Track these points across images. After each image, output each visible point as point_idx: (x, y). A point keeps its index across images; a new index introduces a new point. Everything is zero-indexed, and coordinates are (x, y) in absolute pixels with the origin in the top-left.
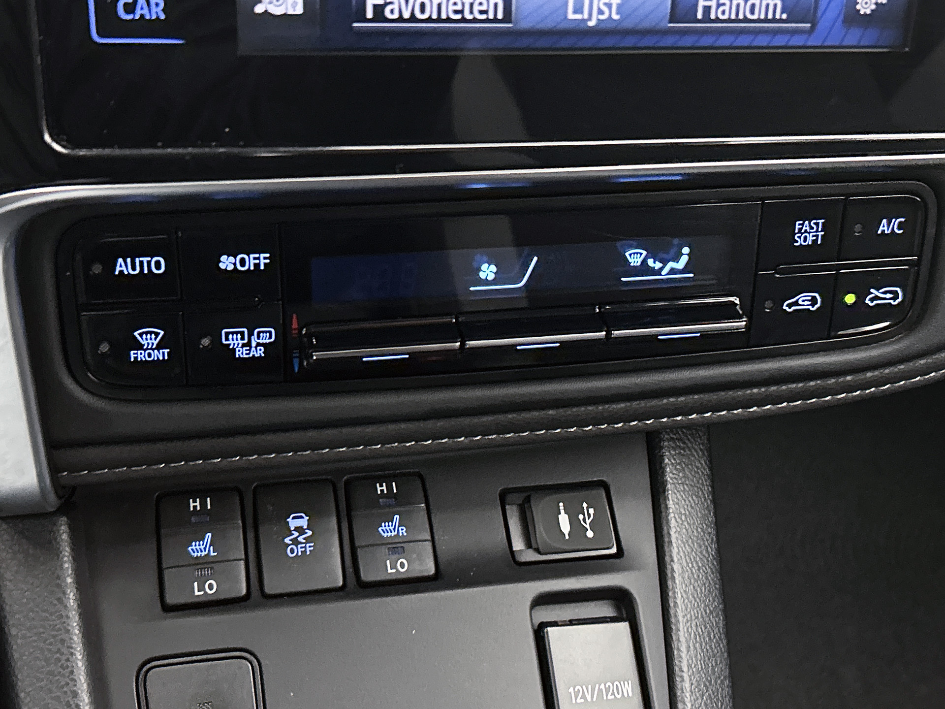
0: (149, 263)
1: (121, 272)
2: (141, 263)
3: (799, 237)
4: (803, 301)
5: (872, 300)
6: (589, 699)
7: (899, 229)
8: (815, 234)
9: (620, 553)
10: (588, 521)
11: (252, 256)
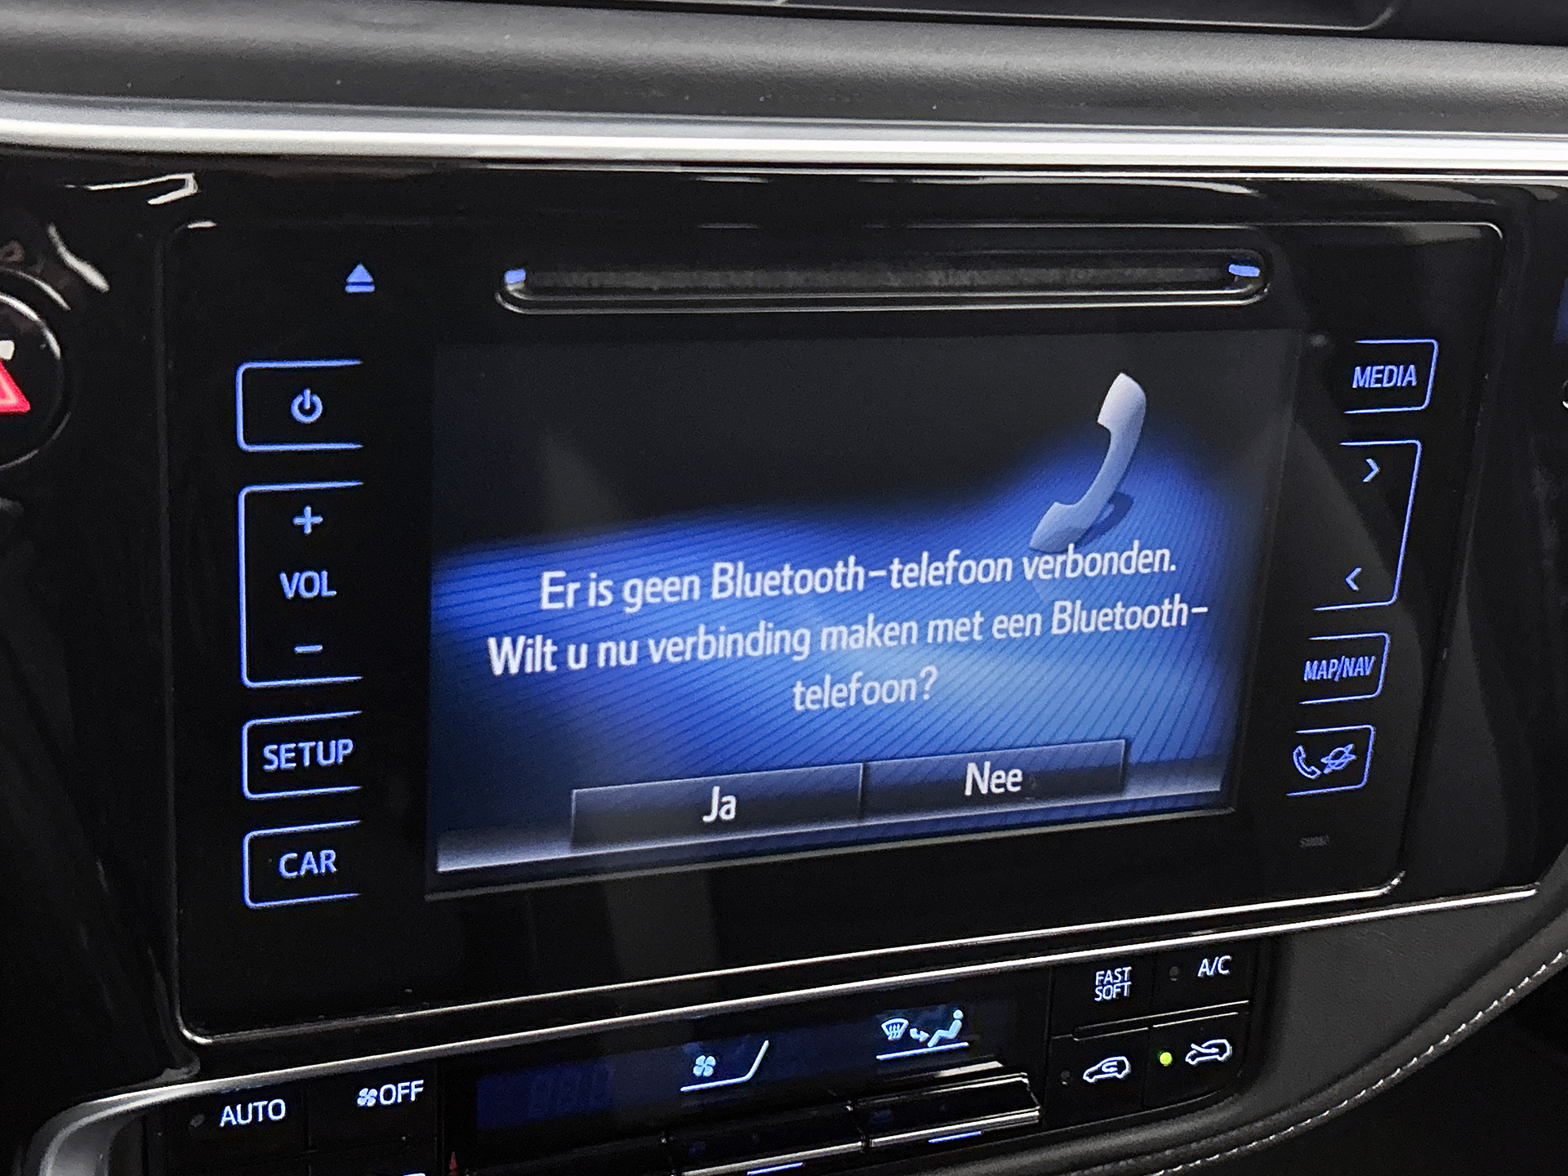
0: (265, 1108)
1: (229, 1123)
2: (255, 1109)
3: (1101, 991)
4: (1109, 1067)
5: (1193, 1058)
7: (1224, 968)
8: (1120, 985)
11: (400, 1085)
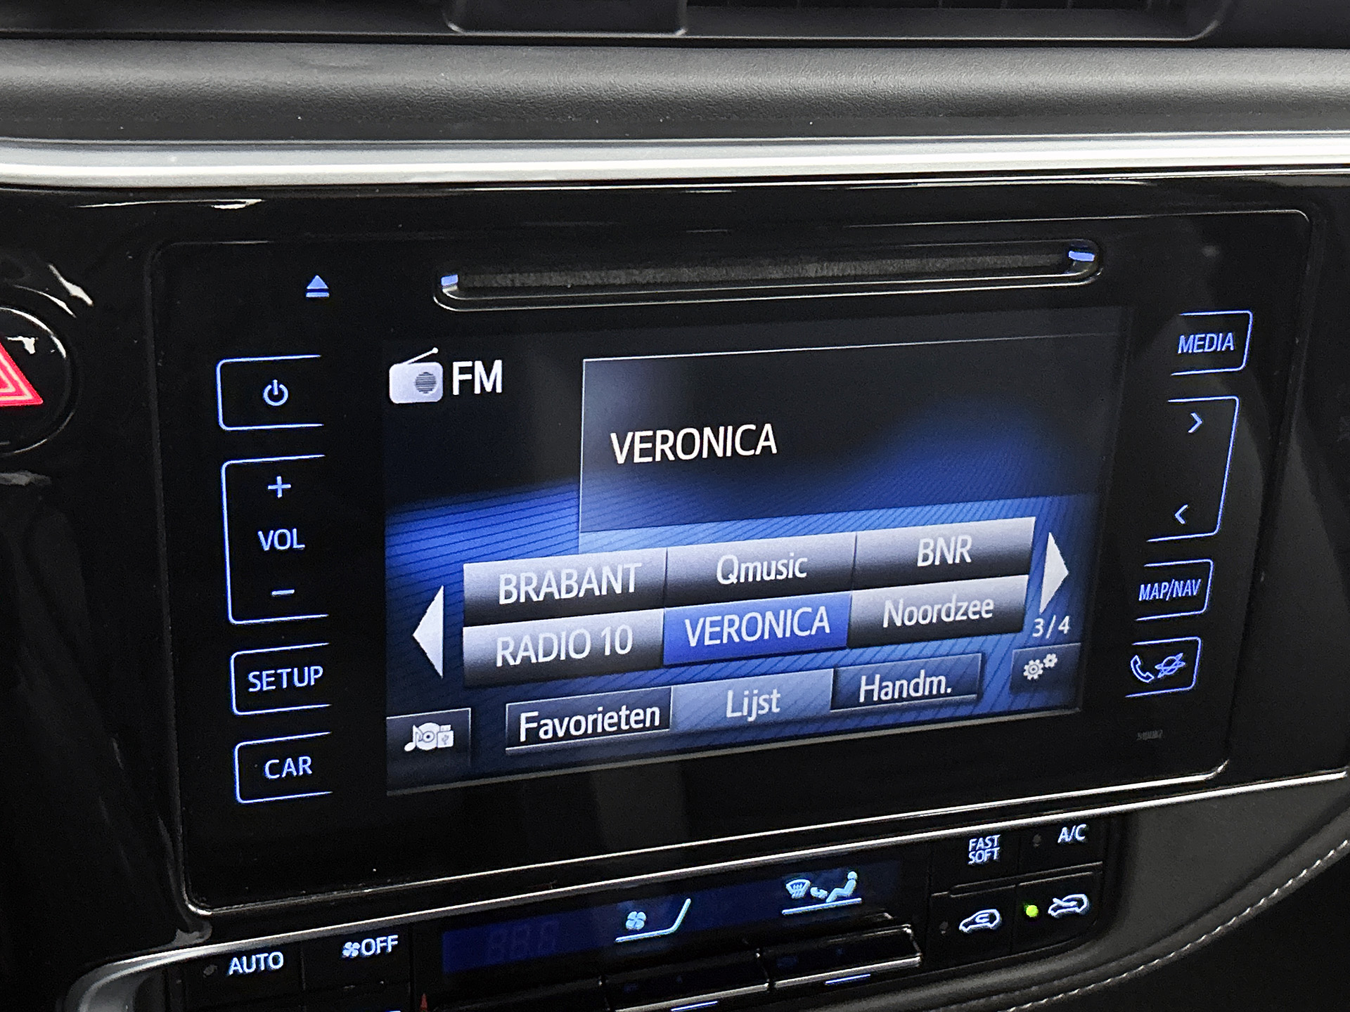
0: (266, 959)
1: (236, 972)
2: (258, 961)
3: (974, 855)
4: (981, 918)
5: (1055, 910)
7: (1081, 836)
8: (990, 850)
11: (379, 940)
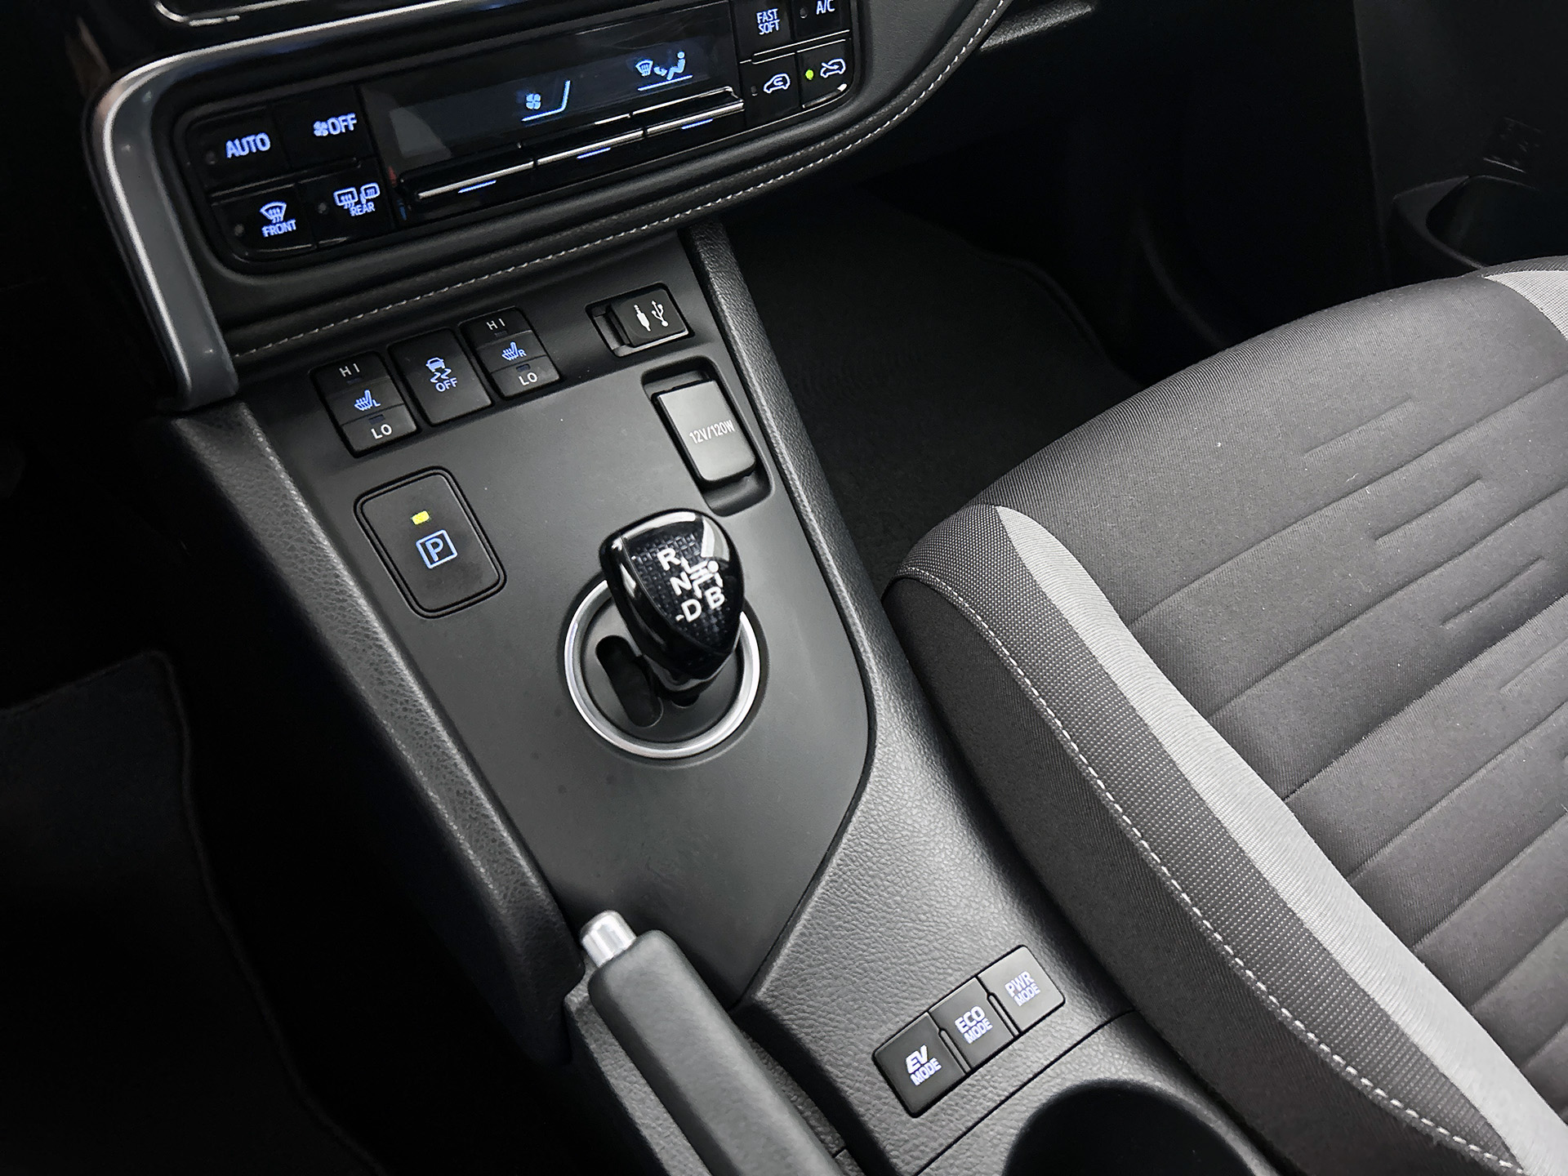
2: (248, 142)
3: (762, 27)
4: (777, 82)
5: (825, 73)
6: (706, 438)
7: (831, 8)
8: (772, 22)
9: (692, 333)
10: (661, 315)
11: (341, 118)
